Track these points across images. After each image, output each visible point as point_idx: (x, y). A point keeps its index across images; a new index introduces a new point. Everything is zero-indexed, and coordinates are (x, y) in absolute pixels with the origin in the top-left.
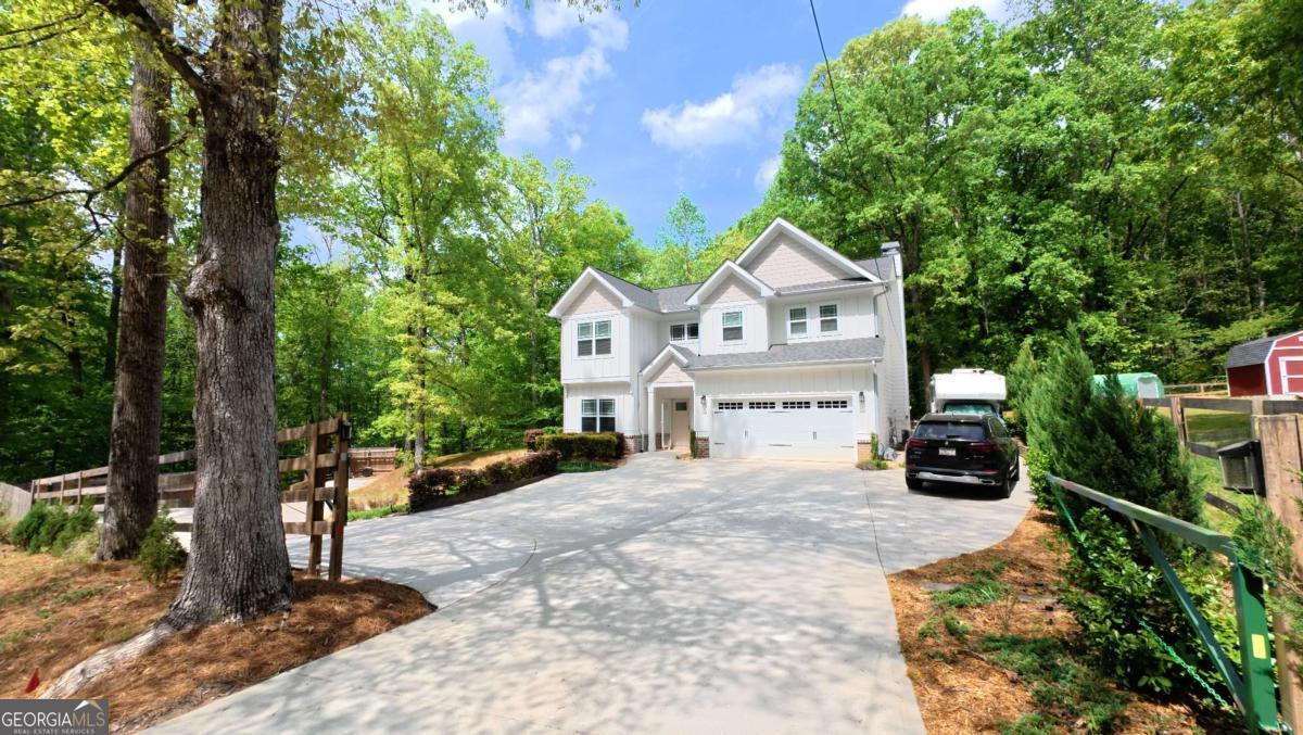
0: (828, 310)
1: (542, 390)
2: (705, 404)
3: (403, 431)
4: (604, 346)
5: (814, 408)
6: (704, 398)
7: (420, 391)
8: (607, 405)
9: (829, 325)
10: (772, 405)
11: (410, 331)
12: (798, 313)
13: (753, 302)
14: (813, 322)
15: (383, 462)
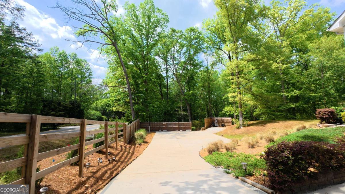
3: (233, 112)
7: (239, 96)
11: (233, 74)
15: (228, 122)
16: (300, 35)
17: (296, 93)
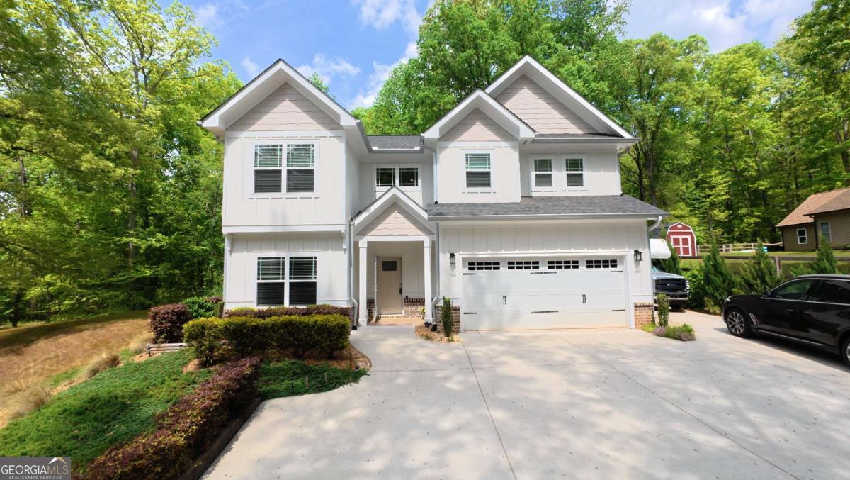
0: (575, 164)
1: (143, 245)
2: (453, 263)
4: (302, 181)
5: (583, 268)
6: (452, 256)
8: (303, 267)
9: (575, 180)
10: (536, 265)
12: (544, 164)
13: (504, 144)
14: (559, 175)
16: (189, 108)
17: (160, 240)
